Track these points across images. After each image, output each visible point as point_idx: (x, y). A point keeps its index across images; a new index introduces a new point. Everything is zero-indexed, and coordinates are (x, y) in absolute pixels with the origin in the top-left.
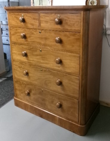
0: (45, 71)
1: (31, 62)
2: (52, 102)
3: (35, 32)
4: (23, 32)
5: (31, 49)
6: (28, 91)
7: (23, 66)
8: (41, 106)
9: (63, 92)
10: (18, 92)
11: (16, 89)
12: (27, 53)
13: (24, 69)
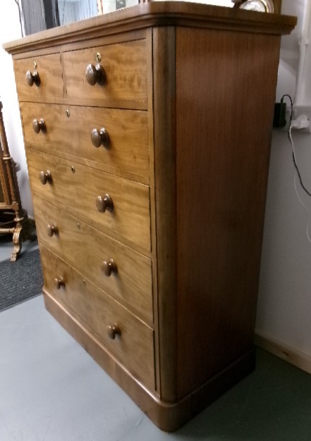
0: (84, 229)
1: (60, 200)
2: (104, 318)
3: (60, 112)
4: (41, 116)
5: (57, 164)
6: (62, 278)
7: (48, 211)
8: (86, 323)
9: (120, 295)
10: (47, 277)
11: (44, 268)
12: (52, 175)
13: (50, 217)
